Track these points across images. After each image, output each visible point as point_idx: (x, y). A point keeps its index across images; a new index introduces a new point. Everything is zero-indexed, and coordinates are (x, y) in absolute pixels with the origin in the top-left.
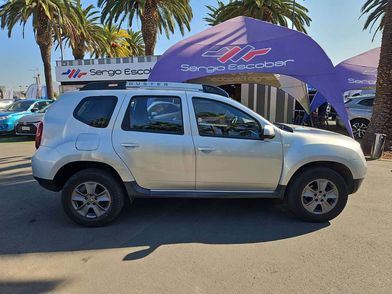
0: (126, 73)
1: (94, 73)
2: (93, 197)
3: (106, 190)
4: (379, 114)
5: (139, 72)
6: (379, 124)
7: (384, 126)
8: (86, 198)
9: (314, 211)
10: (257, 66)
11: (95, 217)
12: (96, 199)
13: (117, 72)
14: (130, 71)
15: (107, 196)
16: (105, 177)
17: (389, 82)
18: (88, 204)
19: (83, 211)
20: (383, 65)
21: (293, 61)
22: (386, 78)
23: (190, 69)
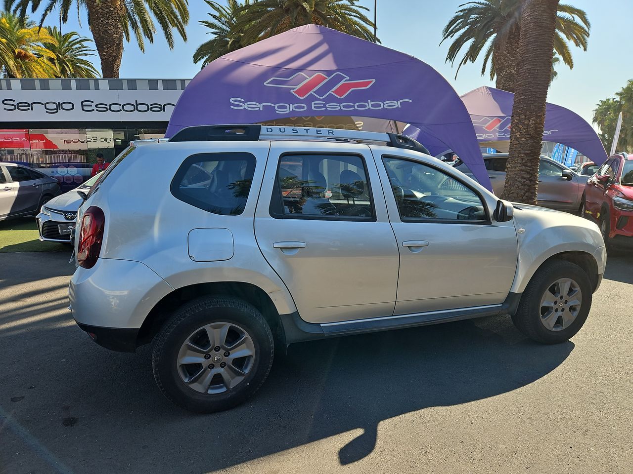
0: (85, 108)
1: (13, 107)
2: (222, 352)
3: (246, 335)
4: (516, 180)
5: (113, 108)
6: (517, 194)
7: (523, 196)
8: (207, 357)
9: (554, 327)
10: (358, 106)
11: (224, 390)
12: (227, 354)
13: (64, 106)
14: (93, 105)
15: (248, 347)
16: (246, 310)
17: (528, 136)
18: (212, 366)
19: (201, 383)
20: (520, 112)
21: (411, 101)
22: (525, 131)
23: (246, 106)
